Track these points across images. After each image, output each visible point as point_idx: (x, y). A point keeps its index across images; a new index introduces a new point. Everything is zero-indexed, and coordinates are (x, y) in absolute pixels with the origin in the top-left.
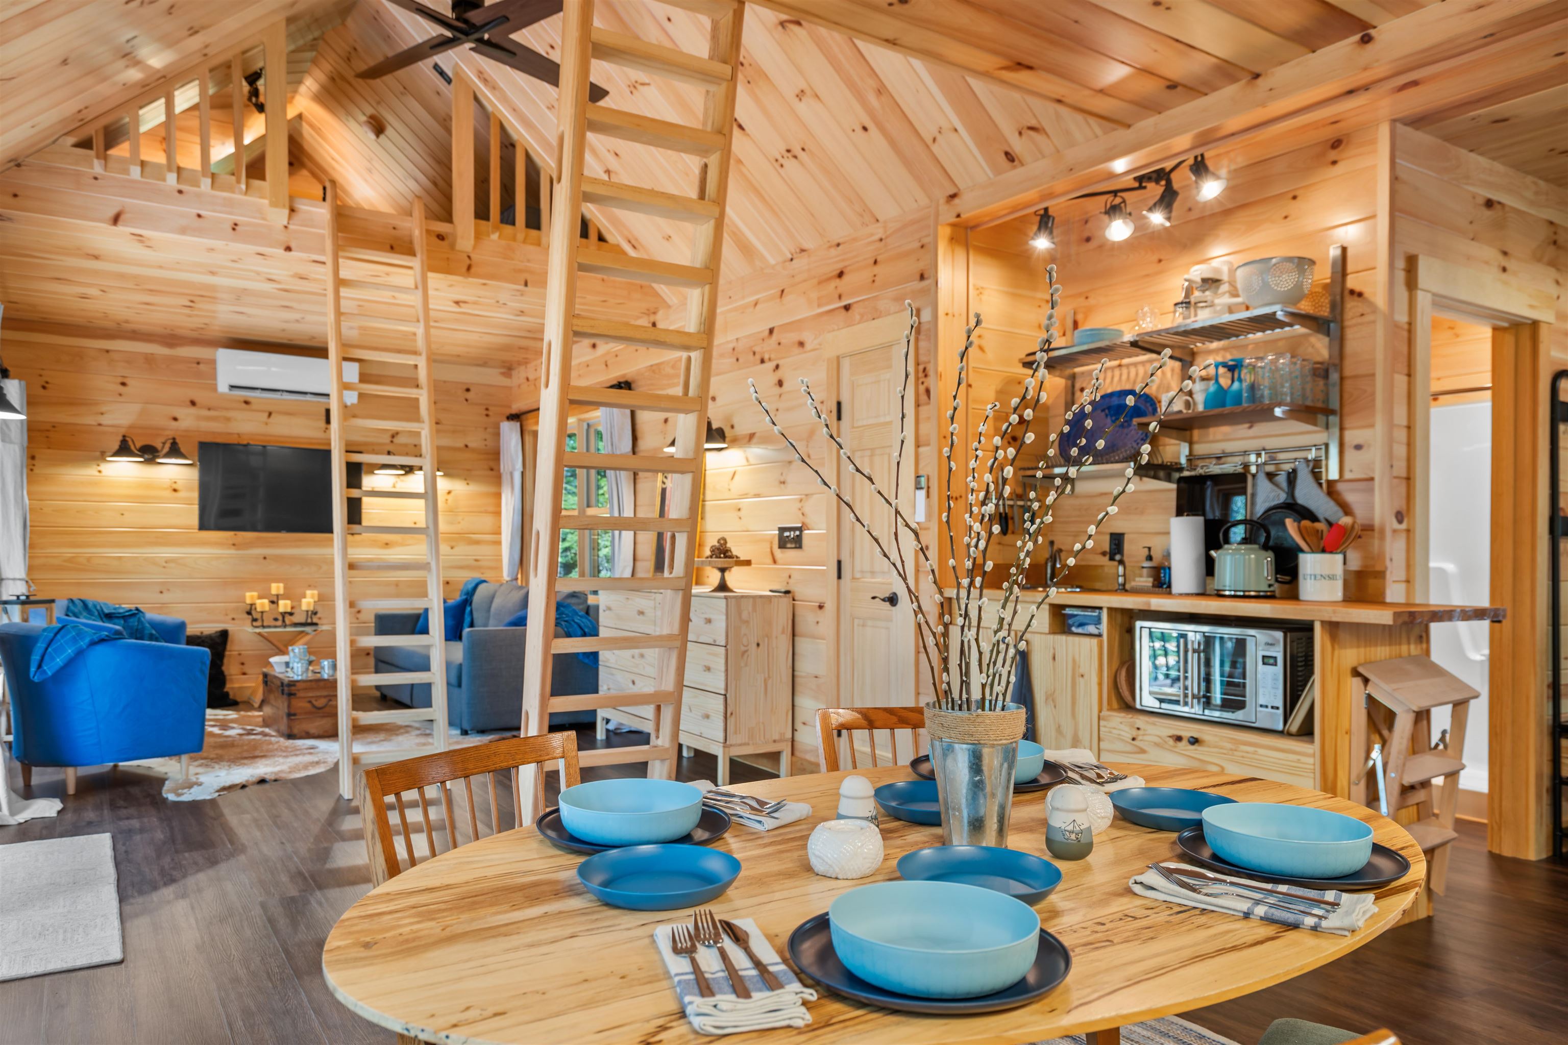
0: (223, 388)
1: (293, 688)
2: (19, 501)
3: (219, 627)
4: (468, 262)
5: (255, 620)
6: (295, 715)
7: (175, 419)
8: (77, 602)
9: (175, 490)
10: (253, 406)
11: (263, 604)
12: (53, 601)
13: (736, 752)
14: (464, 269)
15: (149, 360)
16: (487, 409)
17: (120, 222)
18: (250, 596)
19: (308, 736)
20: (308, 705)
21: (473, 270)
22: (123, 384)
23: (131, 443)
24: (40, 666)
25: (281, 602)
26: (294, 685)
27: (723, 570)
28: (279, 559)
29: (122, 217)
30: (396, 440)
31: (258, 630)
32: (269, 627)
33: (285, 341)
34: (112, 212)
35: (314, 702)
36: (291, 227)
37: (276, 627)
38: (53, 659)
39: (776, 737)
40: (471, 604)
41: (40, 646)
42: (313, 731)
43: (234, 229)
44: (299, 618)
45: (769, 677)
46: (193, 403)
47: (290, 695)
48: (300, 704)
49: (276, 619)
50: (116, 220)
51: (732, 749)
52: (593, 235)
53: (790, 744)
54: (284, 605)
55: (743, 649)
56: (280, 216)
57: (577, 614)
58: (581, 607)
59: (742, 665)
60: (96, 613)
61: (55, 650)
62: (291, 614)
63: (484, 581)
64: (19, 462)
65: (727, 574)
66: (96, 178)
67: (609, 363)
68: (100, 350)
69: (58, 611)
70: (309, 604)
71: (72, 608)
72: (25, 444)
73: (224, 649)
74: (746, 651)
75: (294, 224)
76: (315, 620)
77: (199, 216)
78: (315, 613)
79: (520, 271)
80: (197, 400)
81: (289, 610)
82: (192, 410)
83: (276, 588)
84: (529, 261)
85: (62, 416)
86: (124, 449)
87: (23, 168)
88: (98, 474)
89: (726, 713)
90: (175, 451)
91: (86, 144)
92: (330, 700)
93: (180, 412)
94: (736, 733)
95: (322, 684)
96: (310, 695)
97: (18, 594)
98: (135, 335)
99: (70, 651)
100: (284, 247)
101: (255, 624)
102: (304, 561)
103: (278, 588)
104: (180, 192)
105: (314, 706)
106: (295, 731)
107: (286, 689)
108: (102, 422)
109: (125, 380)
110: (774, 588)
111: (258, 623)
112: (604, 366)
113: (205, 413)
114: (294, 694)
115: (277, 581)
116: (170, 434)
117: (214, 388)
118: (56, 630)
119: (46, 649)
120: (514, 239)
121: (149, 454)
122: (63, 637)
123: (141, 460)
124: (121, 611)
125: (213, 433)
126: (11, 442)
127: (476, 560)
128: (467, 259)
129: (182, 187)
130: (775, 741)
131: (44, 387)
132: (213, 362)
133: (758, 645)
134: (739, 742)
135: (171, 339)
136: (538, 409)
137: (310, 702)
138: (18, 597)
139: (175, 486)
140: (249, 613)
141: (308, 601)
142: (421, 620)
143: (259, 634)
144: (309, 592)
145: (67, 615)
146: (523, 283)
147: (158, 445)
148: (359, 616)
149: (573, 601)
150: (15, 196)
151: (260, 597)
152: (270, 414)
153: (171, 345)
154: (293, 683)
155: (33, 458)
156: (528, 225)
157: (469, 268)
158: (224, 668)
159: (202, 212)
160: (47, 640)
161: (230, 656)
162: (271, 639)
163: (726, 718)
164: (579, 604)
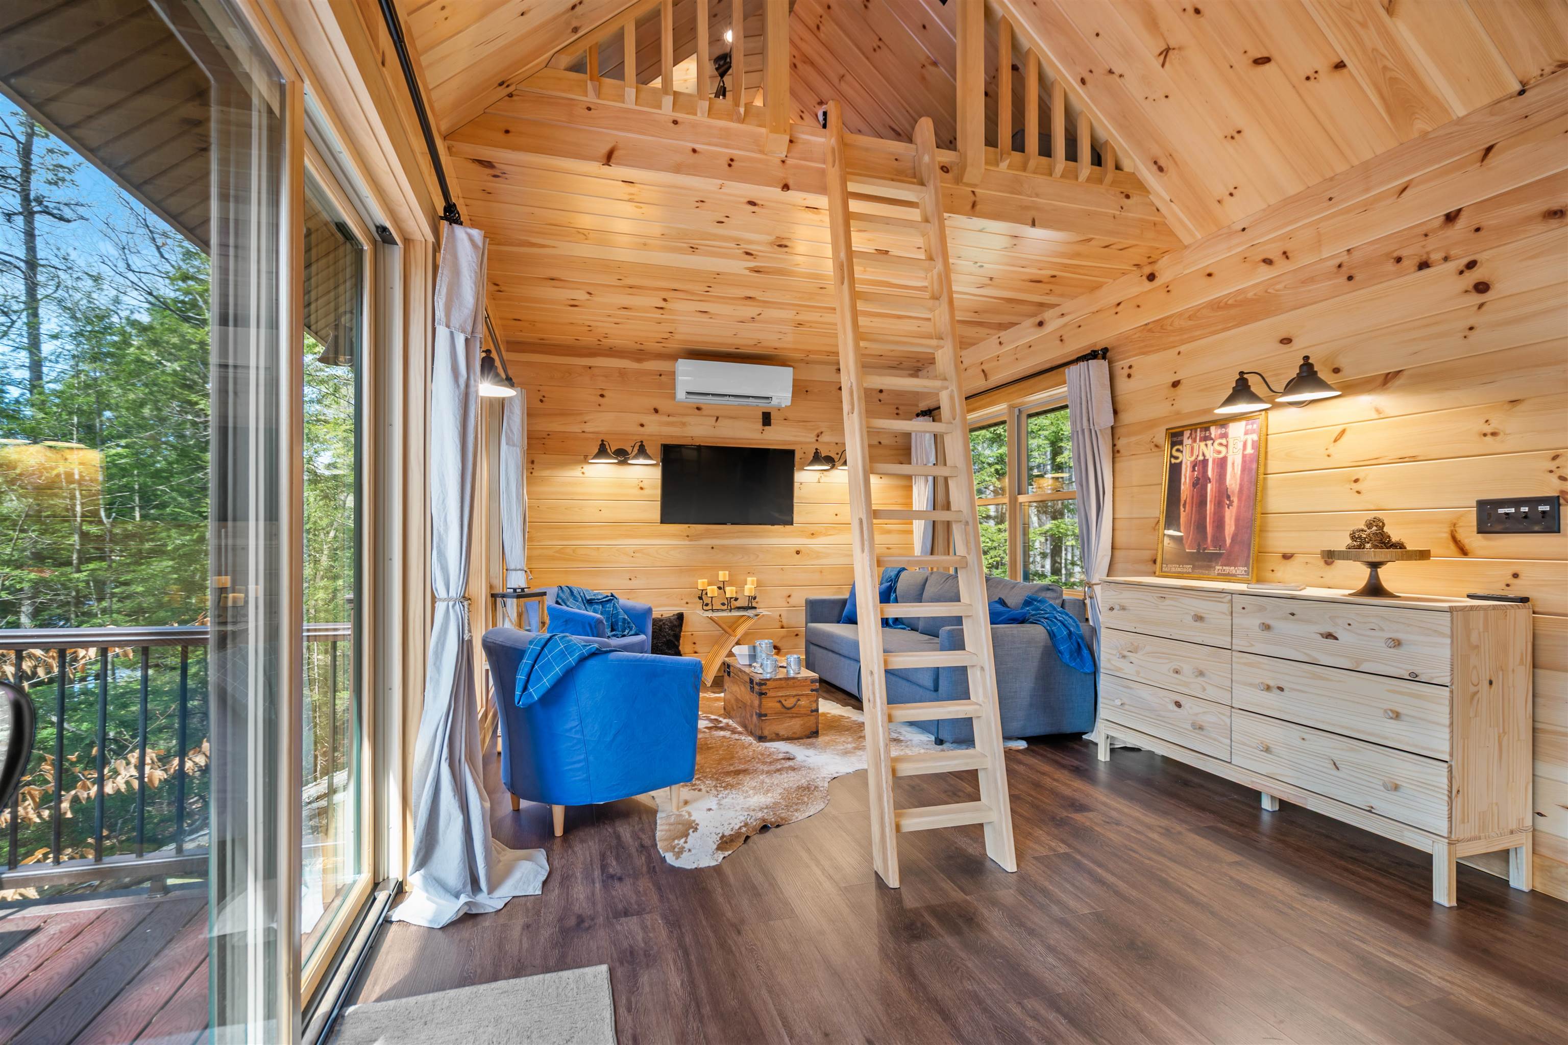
0: (681, 395)
1: (764, 687)
2: (520, 497)
3: (677, 610)
4: (972, 198)
5: (707, 605)
6: (765, 715)
7: (642, 425)
8: (565, 589)
9: (641, 488)
10: (704, 412)
11: (712, 591)
12: (544, 594)
13: (1466, 850)
14: (969, 207)
15: (622, 374)
16: (897, 408)
17: (613, 160)
18: (701, 583)
19: (778, 738)
20: (778, 705)
21: (978, 207)
22: (602, 396)
23: (607, 447)
24: (525, 689)
25: (728, 589)
26: (765, 684)
27: (1375, 566)
28: (724, 548)
29: (616, 154)
30: (820, 439)
31: (710, 614)
32: (718, 610)
33: (732, 350)
34: (604, 149)
35: (784, 702)
36: (789, 161)
37: (723, 610)
38: (540, 679)
39: (1513, 825)
40: (895, 591)
41: (527, 661)
42: (782, 733)
43: (730, 165)
44: (742, 602)
45: (1504, 732)
46: (656, 411)
47: (762, 694)
48: (770, 704)
49: (723, 604)
50: (609, 158)
51: (1459, 846)
52: (1109, 163)
53: (1530, 835)
54: (730, 591)
55: (1473, 689)
56: (778, 146)
57: (1055, 609)
58: (1057, 601)
59: (1472, 715)
60: (580, 600)
61: (541, 668)
62: (736, 599)
63: (904, 569)
64: (520, 464)
65: (1382, 572)
66: (589, 109)
67: (1064, 338)
68: (585, 367)
69: (549, 601)
70: (751, 589)
71: (561, 595)
72: (525, 448)
73: (681, 631)
74: (1477, 693)
75: (792, 158)
76: (754, 605)
77: (694, 151)
78: (755, 598)
79: (1027, 208)
80: (658, 407)
81: (734, 596)
82: (655, 417)
83: (723, 575)
84: (1037, 195)
85: (555, 426)
86: (602, 451)
87: (515, 98)
88: (581, 475)
89: (1450, 792)
90: (642, 451)
91: (578, 67)
92: (799, 700)
93: (645, 419)
94: (1463, 822)
95: (791, 682)
96: (780, 694)
97: (516, 586)
98: (613, 352)
99: (557, 670)
100: (782, 185)
101: (705, 608)
102: (744, 550)
103: (725, 574)
104: (675, 122)
105: (783, 706)
106: (766, 733)
107: (756, 687)
108: (585, 430)
109: (604, 393)
110: (1473, 591)
111: (710, 607)
112: (1059, 342)
113: (665, 419)
114: (765, 694)
115: (724, 569)
116: (639, 438)
117: (673, 396)
118: (543, 642)
119: (533, 666)
120: (1024, 168)
121: (622, 456)
122: (550, 652)
123: (616, 461)
124: (600, 597)
125: (672, 437)
126: (514, 445)
127: (888, 548)
128: (971, 194)
129: (679, 116)
130: (1512, 832)
131: (541, 401)
132: (673, 374)
133: (1491, 683)
134: (1468, 835)
135: (640, 354)
136: (939, 408)
137: (780, 702)
138: (515, 590)
139: (641, 485)
140: (700, 598)
141: (749, 588)
142: (848, 606)
143: (711, 618)
144: (749, 579)
145: (557, 603)
146: (1030, 222)
147: (629, 450)
148: (789, 600)
149: (1049, 594)
150: (507, 132)
151: (710, 584)
152: (717, 418)
153: (639, 360)
154: (763, 682)
155: (533, 462)
156: (1041, 153)
157: (974, 205)
158: (680, 648)
159: (697, 147)
160: (534, 655)
161: (684, 636)
162: (721, 623)
163: (1450, 797)
164: (1056, 599)
